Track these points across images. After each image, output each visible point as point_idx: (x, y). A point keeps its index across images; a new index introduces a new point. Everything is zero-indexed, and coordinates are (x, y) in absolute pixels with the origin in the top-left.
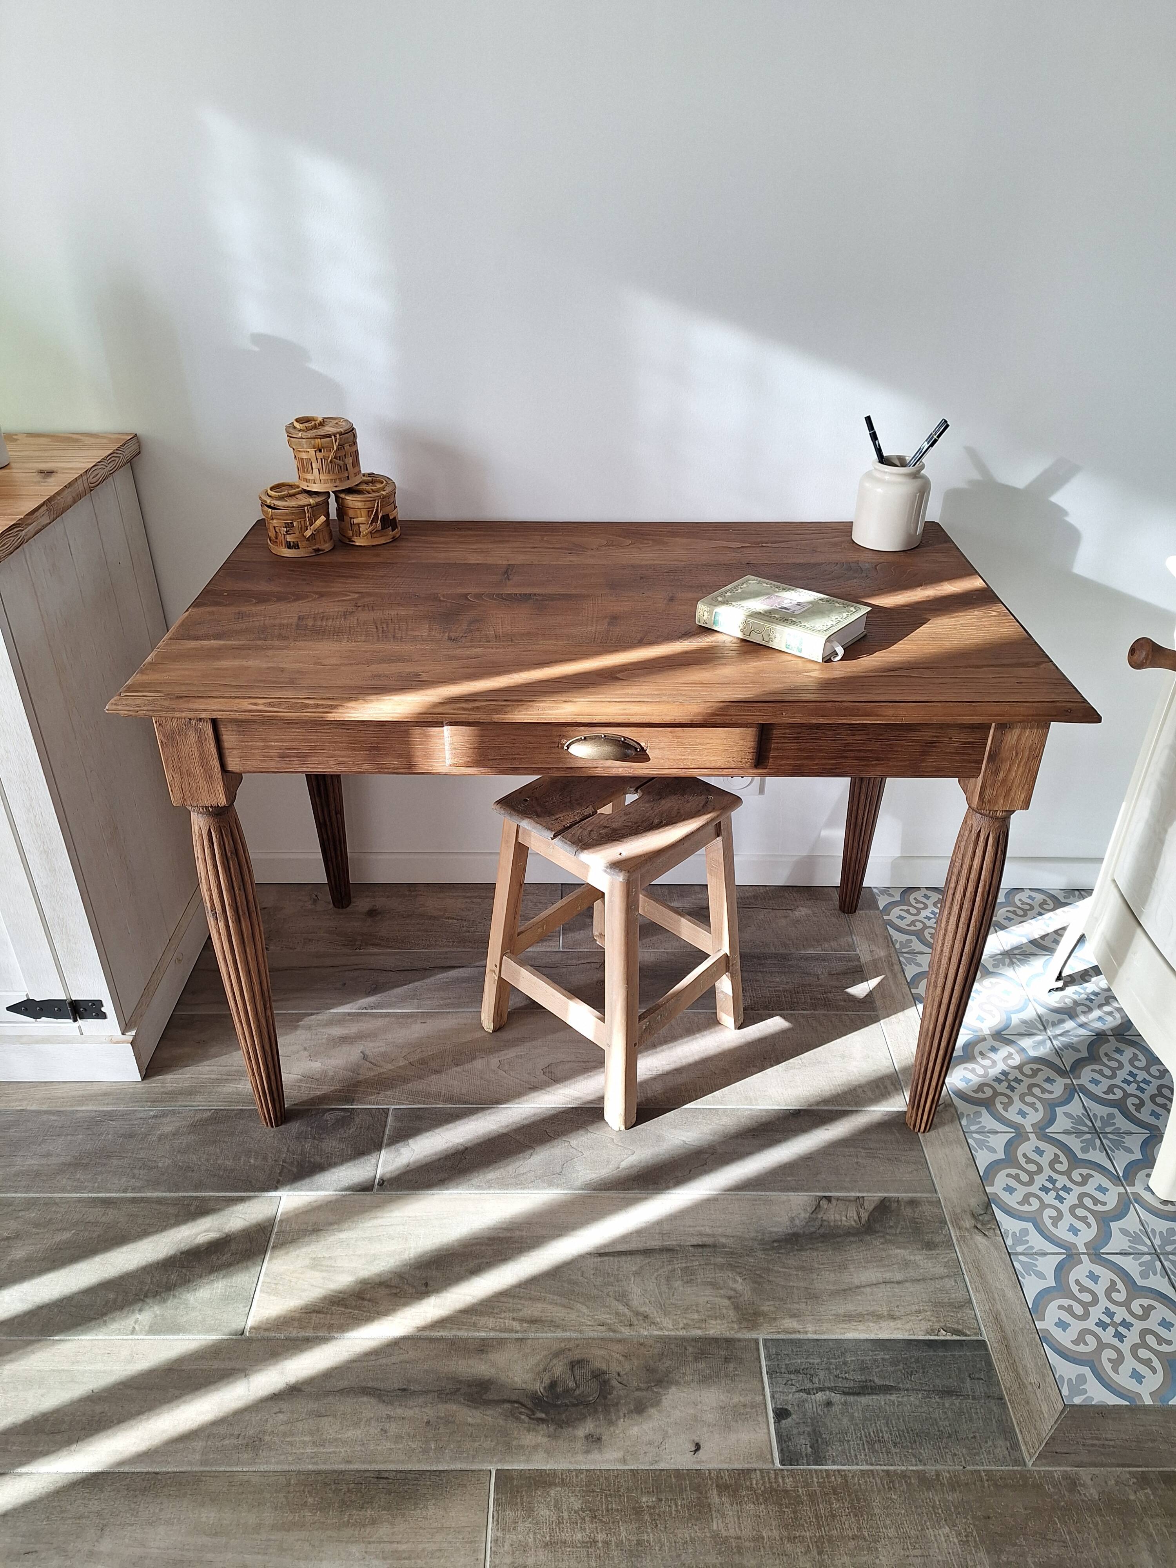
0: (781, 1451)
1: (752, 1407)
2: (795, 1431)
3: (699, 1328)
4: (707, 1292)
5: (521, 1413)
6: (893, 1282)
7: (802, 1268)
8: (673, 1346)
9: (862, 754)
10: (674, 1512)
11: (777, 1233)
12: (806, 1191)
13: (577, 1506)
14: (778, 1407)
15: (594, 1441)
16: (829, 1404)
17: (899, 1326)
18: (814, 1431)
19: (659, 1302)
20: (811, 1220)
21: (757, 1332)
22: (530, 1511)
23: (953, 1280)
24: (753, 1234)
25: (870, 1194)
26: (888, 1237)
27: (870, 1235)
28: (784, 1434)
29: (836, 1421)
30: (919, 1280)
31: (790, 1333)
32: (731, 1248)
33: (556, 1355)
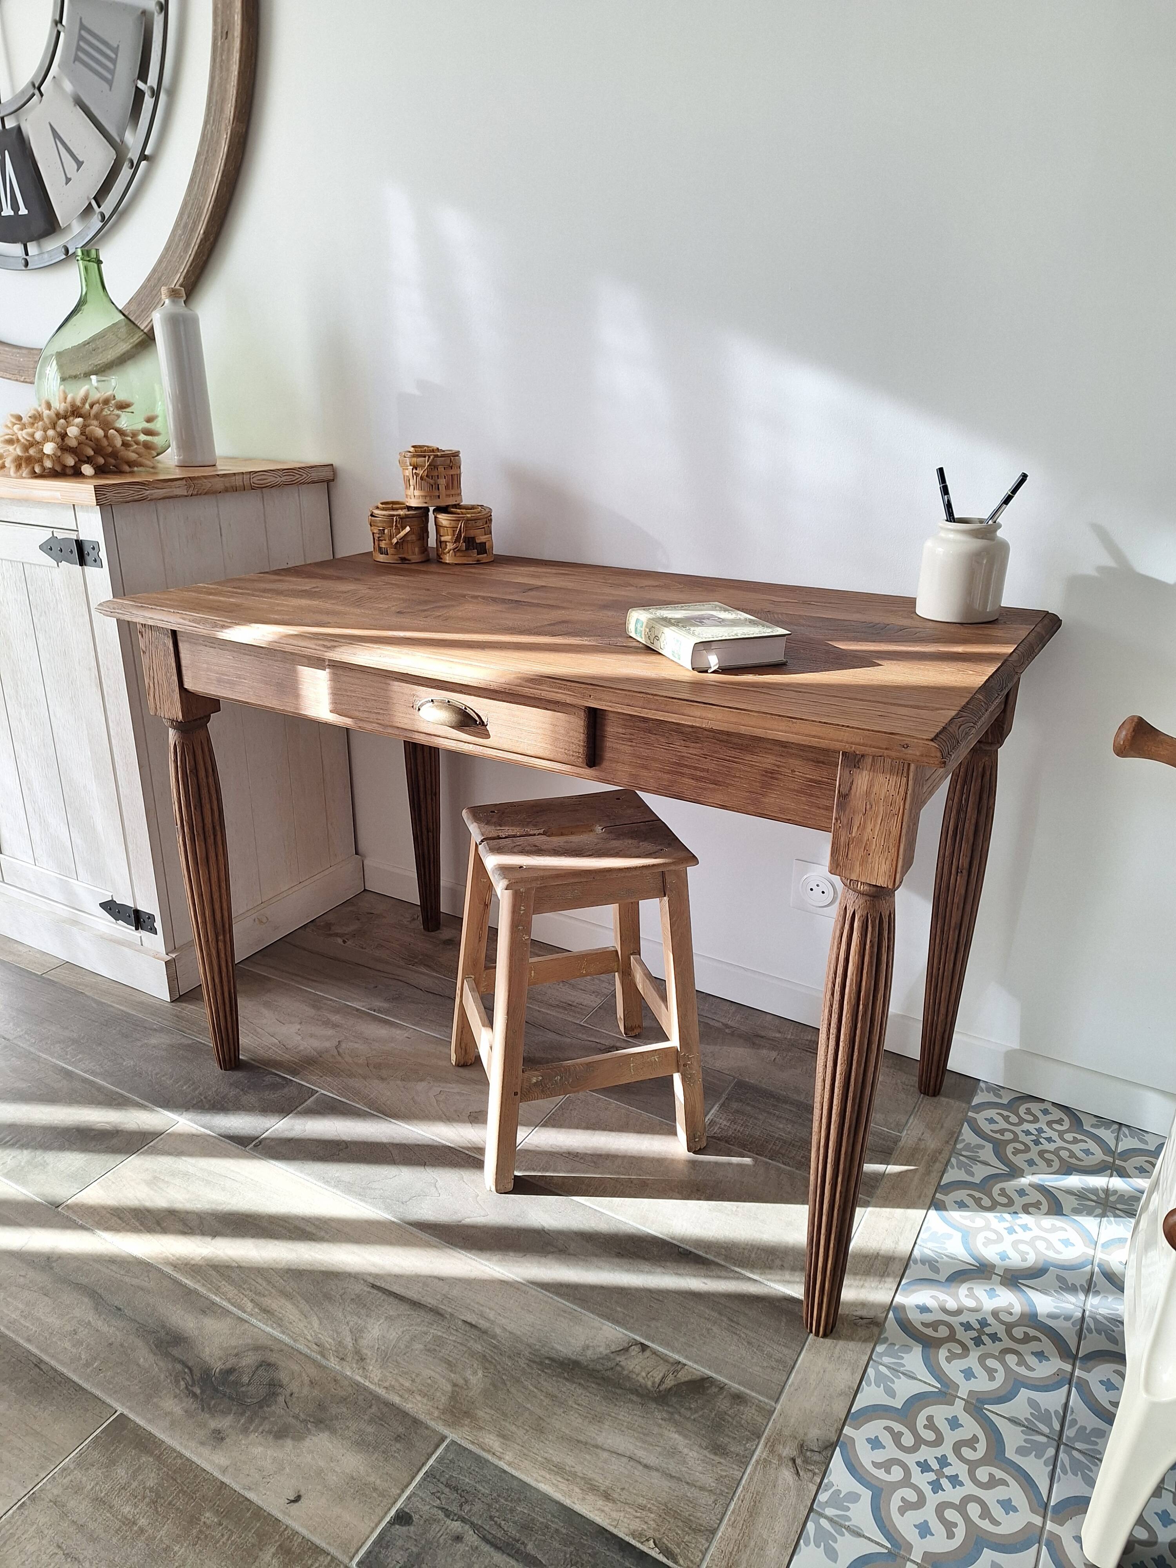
0: (369, 1553)
1: (382, 1495)
2: (400, 1543)
3: (401, 1396)
4: (439, 1369)
5: (183, 1379)
6: (640, 1463)
7: (553, 1397)
8: (361, 1398)
9: (698, 773)
10: (221, 1543)
11: (557, 1351)
12: (627, 1329)
13: (150, 1483)
14: (406, 1510)
15: (218, 1437)
16: (458, 1538)
17: (606, 1509)
18: (419, 1555)
19: (387, 1353)
20: (607, 1358)
21: (452, 1430)
22: (113, 1462)
23: (713, 1498)
24: (531, 1341)
25: (695, 1366)
26: (677, 1416)
27: (657, 1404)
28: (387, 1539)
29: (449, 1560)
30: (671, 1477)
31: (484, 1450)
32: (499, 1342)
33: (256, 1348)
